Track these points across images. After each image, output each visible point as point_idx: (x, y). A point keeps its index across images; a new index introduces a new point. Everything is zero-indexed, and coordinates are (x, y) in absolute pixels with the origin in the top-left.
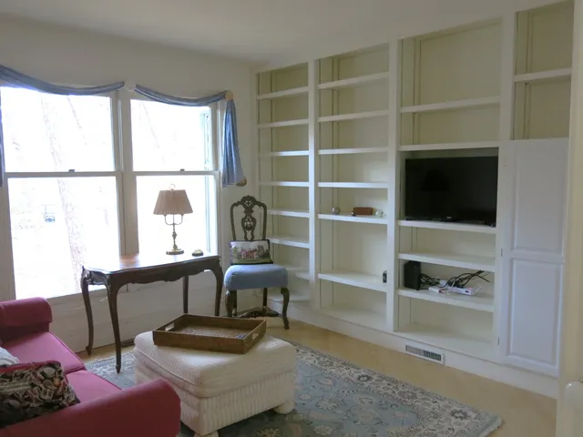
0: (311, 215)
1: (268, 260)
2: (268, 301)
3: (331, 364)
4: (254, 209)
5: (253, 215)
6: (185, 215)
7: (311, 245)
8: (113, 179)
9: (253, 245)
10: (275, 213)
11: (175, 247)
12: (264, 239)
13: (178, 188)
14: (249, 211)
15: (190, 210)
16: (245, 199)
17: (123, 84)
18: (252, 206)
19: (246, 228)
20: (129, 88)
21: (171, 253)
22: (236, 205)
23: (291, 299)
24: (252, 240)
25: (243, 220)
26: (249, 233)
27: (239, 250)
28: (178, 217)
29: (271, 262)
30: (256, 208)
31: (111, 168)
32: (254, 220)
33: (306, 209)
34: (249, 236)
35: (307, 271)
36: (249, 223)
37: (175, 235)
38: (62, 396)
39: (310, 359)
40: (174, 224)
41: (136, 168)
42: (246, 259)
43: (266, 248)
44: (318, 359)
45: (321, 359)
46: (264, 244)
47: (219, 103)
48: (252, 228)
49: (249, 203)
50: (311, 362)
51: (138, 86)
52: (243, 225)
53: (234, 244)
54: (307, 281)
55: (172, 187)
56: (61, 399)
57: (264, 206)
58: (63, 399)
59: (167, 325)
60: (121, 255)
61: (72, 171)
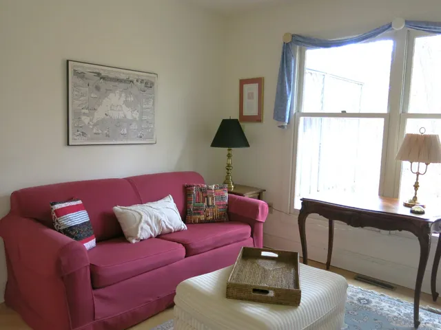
8: (382, 121)
15: (438, 160)
17: (390, 26)
21: (407, 205)
31: (385, 110)
37: (416, 186)
40: (418, 174)
41: (410, 110)
51: (407, 23)
55: (422, 131)
60: (379, 195)
61: (344, 112)
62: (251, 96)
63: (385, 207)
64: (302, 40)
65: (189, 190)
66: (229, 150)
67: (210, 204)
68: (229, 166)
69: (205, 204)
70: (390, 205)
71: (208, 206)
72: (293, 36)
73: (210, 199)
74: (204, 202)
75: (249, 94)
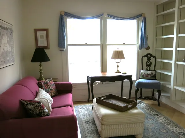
0: (173, 62)
1: (155, 78)
2: (154, 94)
3: (170, 124)
4: (151, 59)
5: (151, 61)
6: (122, 60)
7: (172, 74)
8: (99, 46)
9: (149, 72)
10: (160, 60)
11: (118, 70)
12: (154, 70)
13: (120, 50)
14: (149, 59)
15: (124, 58)
16: (148, 54)
17: (103, 15)
18: (150, 57)
19: (147, 66)
20: (105, 16)
21: (116, 73)
22: (144, 56)
23: (161, 94)
24: (149, 70)
25: (147, 63)
26: (148, 68)
27: (143, 74)
28: (119, 60)
29: (156, 79)
30: (152, 58)
31: (99, 43)
32: (151, 63)
33: (171, 59)
34: (148, 69)
35: (170, 84)
36: (149, 64)
37: (118, 66)
38: (42, 113)
39: (162, 120)
40: (118, 63)
41: (107, 43)
42: (145, 77)
43: (154, 73)
44: (165, 120)
45: (167, 121)
46: (154, 72)
47: (140, 18)
48: (150, 66)
49: (149, 56)
50: (161, 121)
51: (108, 15)
52: (146, 64)
53: (142, 71)
54: (170, 89)
55: (118, 49)
56: (41, 114)
57: (155, 57)
58: (42, 114)
59: (102, 97)
60: (101, 72)
61: (86, 44)
62: (42, 37)
63: (102, 75)
64: (70, 15)
65: (41, 84)
66: (40, 63)
67: (51, 89)
68: (41, 70)
69: (49, 89)
70: (105, 74)
71: (51, 90)
72: (65, 12)
73: (50, 86)
74: (48, 88)
75: (41, 36)
